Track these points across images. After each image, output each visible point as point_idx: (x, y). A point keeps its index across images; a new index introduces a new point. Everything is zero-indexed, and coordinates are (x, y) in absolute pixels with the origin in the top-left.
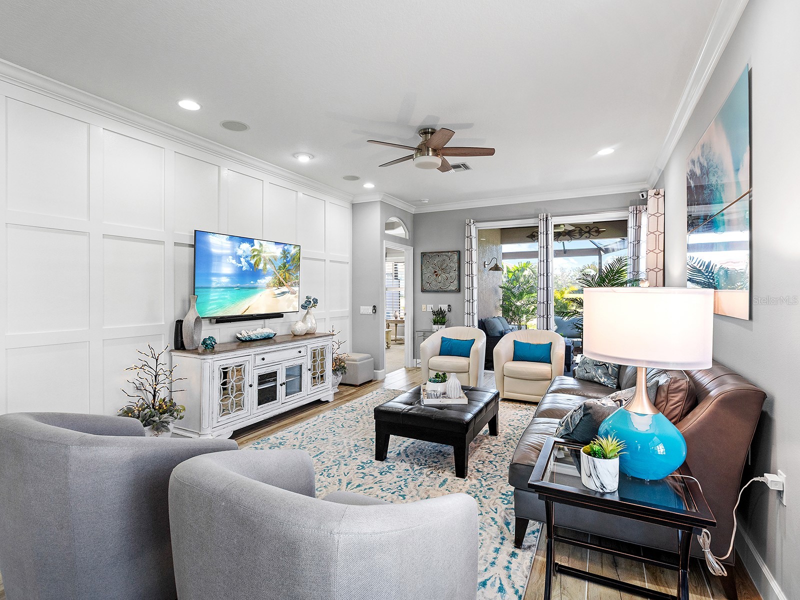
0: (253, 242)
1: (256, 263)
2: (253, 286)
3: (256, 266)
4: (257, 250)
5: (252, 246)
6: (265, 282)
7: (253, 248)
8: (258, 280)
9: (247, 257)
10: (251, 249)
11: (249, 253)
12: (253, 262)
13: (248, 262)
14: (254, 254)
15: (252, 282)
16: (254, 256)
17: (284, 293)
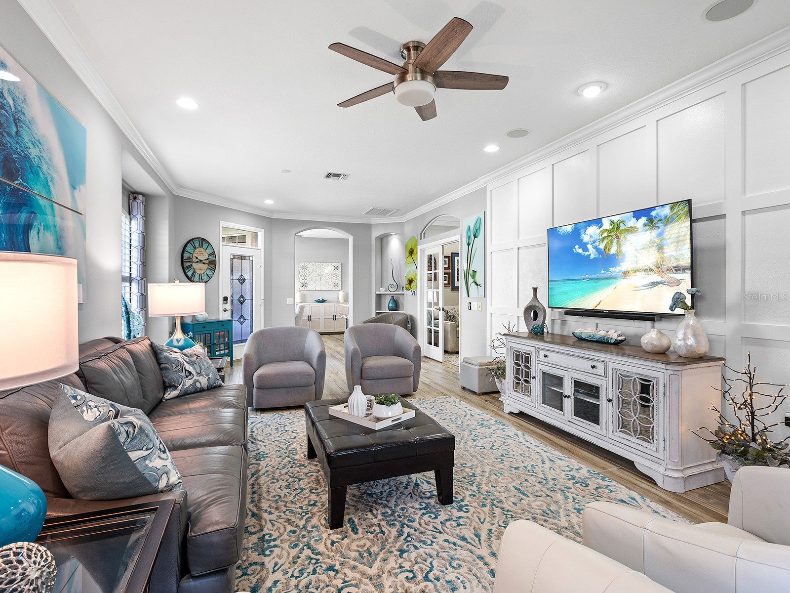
0: (601, 222)
1: (606, 246)
2: (603, 276)
3: (607, 251)
4: (607, 230)
5: (600, 227)
6: (620, 271)
7: (601, 229)
8: (611, 269)
9: (594, 242)
10: (598, 231)
11: (597, 237)
12: (602, 246)
13: (595, 248)
14: (603, 236)
15: (602, 272)
16: (604, 238)
17: (655, 284)
